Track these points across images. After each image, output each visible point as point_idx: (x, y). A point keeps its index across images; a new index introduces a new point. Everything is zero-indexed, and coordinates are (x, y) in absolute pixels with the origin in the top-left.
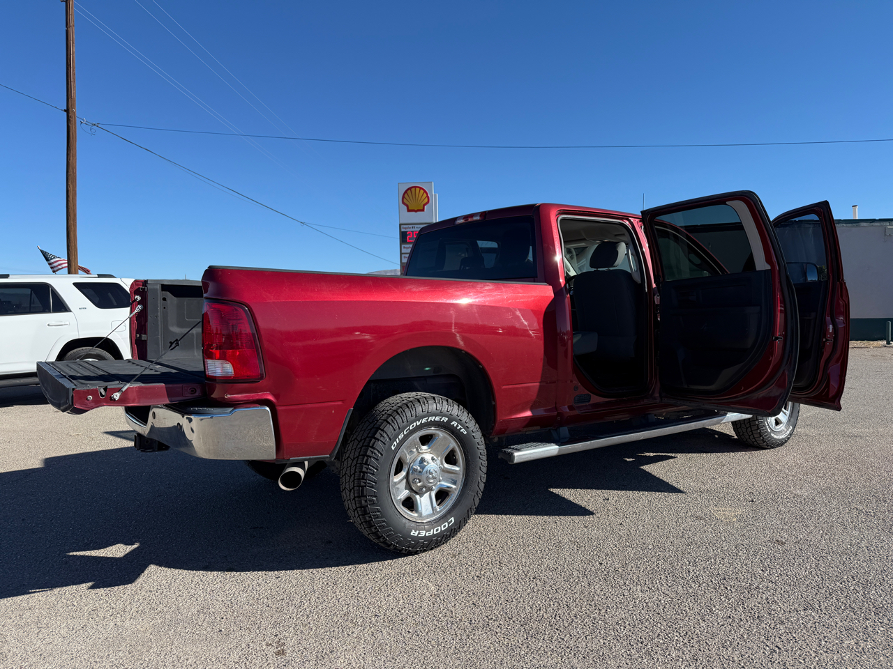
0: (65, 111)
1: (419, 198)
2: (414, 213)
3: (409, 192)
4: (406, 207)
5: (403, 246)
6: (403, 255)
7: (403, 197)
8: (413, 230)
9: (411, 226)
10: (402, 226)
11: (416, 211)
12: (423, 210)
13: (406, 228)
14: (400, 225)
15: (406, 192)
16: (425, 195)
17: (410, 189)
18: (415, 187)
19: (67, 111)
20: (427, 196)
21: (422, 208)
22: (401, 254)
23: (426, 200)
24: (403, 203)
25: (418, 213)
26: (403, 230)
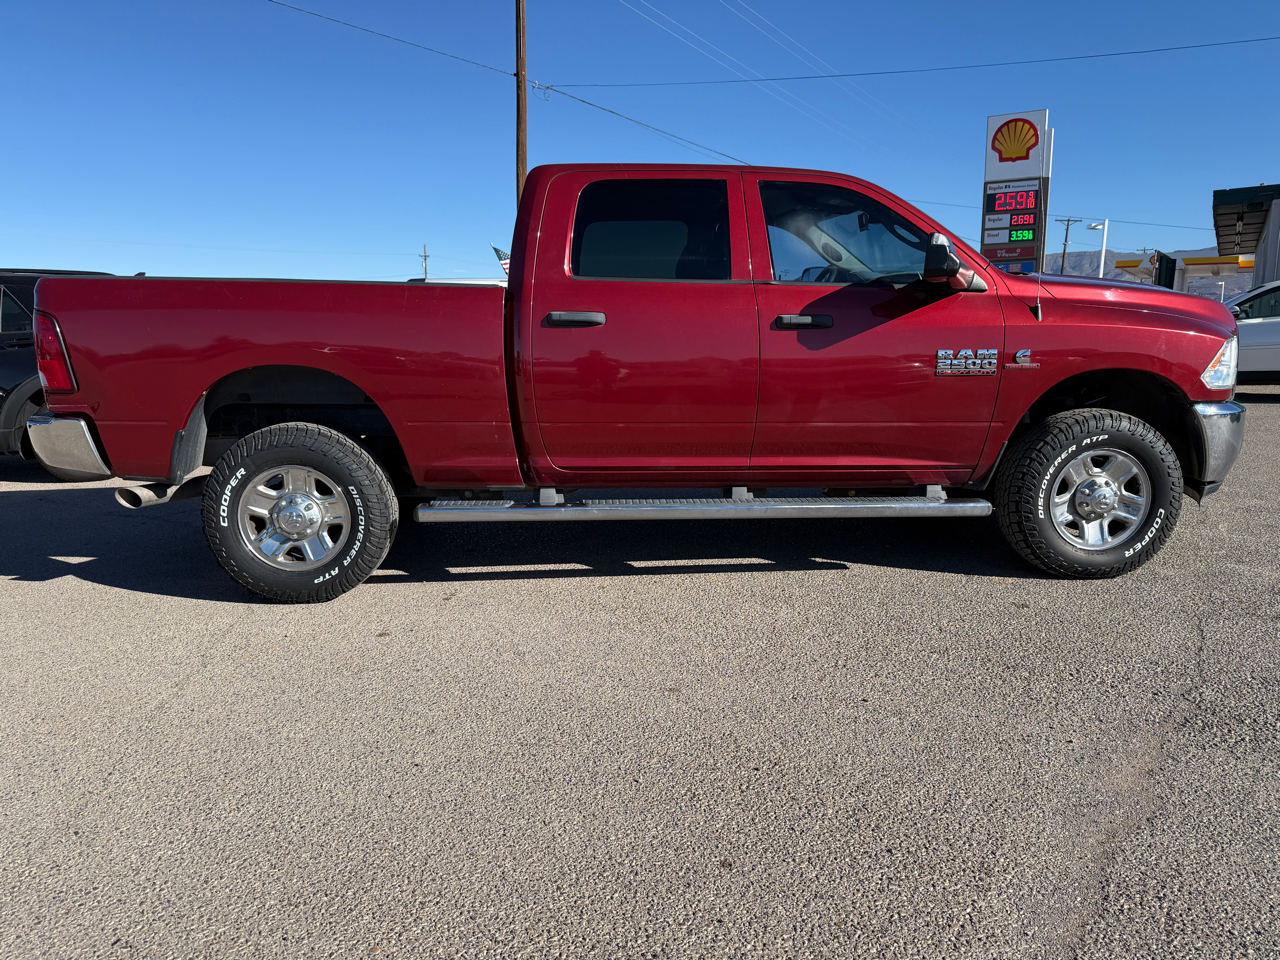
0: (515, 75)
1: (1022, 138)
2: (1010, 163)
3: (1005, 129)
4: (997, 155)
5: (987, 217)
6: (986, 233)
7: (995, 138)
8: (1008, 190)
9: (1003, 185)
10: (989, 186)
11: (1014, 160)
12: (1026, 157)
13: (995, 189)
14: (986, 184)
15: (999, 130)
16: (1032, 132)
17: (1007, 124)
18: (1016, 121)
19: (517, 75)
20: (1036, 135)
21: (1024, 155)
22: (984, 229)
23: (1033, 140)
24: (994, 148)
25: (1017, 162)
26: (989, 192)
